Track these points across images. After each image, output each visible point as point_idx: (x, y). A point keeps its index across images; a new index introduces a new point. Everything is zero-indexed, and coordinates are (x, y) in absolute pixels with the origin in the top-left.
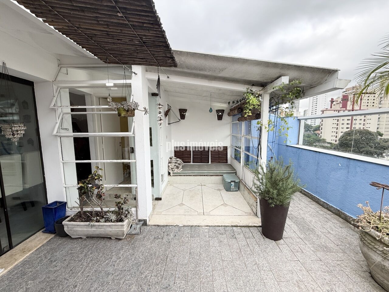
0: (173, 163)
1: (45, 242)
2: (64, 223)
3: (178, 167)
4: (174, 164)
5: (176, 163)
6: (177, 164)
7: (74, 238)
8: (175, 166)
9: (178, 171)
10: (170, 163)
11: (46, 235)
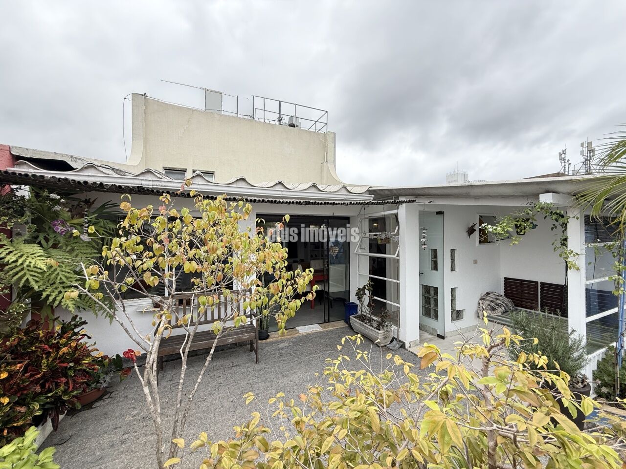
0: (488, 300)
1: (342, 327)
2: (351, 317)
3: (493, 309)
4: (488, 303)
5: (492, 301)
6: (493, 304)
7: (354, 331)
8: (489, 305)
9: (492, 315)
10: (482, 299)
11: (345, 323)
